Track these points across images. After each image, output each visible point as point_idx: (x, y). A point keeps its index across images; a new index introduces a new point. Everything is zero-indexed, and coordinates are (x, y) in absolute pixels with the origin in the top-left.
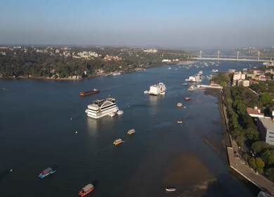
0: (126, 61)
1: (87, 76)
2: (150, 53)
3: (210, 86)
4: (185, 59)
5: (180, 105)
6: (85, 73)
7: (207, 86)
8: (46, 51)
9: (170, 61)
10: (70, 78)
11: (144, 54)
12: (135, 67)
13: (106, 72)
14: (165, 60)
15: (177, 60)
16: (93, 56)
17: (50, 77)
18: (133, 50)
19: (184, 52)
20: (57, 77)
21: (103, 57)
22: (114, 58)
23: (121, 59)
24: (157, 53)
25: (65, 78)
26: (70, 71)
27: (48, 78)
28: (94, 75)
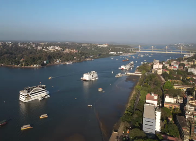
0: (81, 53)
1: (46, 64)
2: (102, 47)
3: (134, 74)
4: (127, 52)
5: (100, 90)
6: (45, 62)
7: (131, 74)
8: (25, 45)
9: (115, 53)
10: (32, 66)
11: (97, 48)
12: (86, 58)
13: (62, 62)
14: (111, 53)
15: (121, 52)
16: (57, 50)
17: (17, 65)
18: (91, 44)
19: (129, 47)
20: (22, 65)
21: (64, 51)
22: (72, 51)
23: (77, 52)
24: (107, 48)
25: (28, 66)
26: (34, 61)
27: (16, 66)
28: (52, 64)
